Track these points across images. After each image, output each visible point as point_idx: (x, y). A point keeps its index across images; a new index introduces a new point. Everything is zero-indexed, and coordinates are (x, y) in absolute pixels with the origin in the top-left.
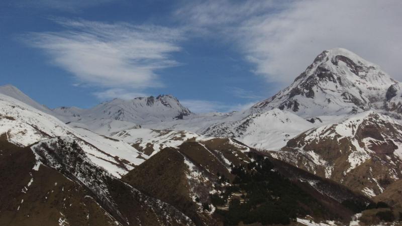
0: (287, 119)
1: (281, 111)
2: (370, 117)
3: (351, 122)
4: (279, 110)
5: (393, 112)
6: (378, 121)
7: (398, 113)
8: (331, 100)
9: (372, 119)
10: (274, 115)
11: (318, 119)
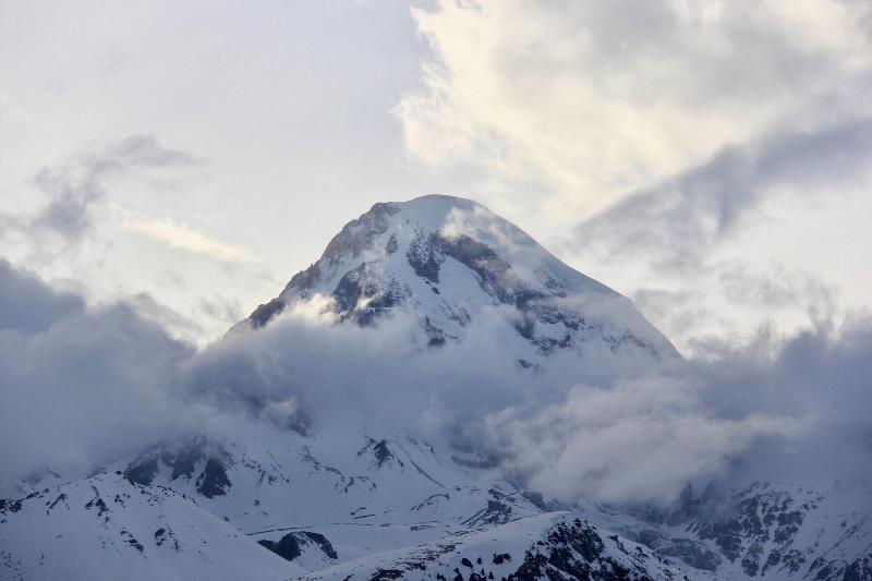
0: (160, 532)
1: (133, 490)
2: (560, 546)
3: (466, 562)
4: (126, 487)
5: (679, 532)
6: (595, 566)
7: (703, 535)
8: (389, 447)
9: (566, 554)
10: (96, 509)
11: (318, 538)
